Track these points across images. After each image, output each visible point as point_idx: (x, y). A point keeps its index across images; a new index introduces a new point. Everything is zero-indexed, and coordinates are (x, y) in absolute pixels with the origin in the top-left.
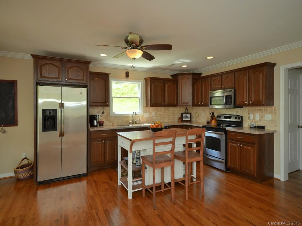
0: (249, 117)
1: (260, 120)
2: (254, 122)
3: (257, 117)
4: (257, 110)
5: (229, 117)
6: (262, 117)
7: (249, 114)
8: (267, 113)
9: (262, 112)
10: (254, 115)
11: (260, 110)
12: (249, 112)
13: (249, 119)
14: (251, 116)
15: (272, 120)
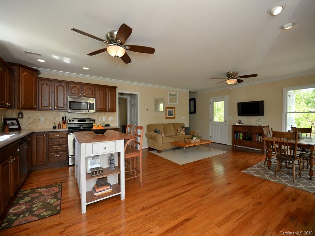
0: (98, 119)
1: (106, 121)
2: (102, 122)
3: (104, 119)
4: (104, 114)
5: (85, 121)
6: (107, 119)
7: (98, 117)
8: (110, 116)
9: (107, 116)
10: (102, 118)
11: (106, 114)
12: (98, 116)
13: (98, 121)
14: (100, 119)
15: (113, 120)
